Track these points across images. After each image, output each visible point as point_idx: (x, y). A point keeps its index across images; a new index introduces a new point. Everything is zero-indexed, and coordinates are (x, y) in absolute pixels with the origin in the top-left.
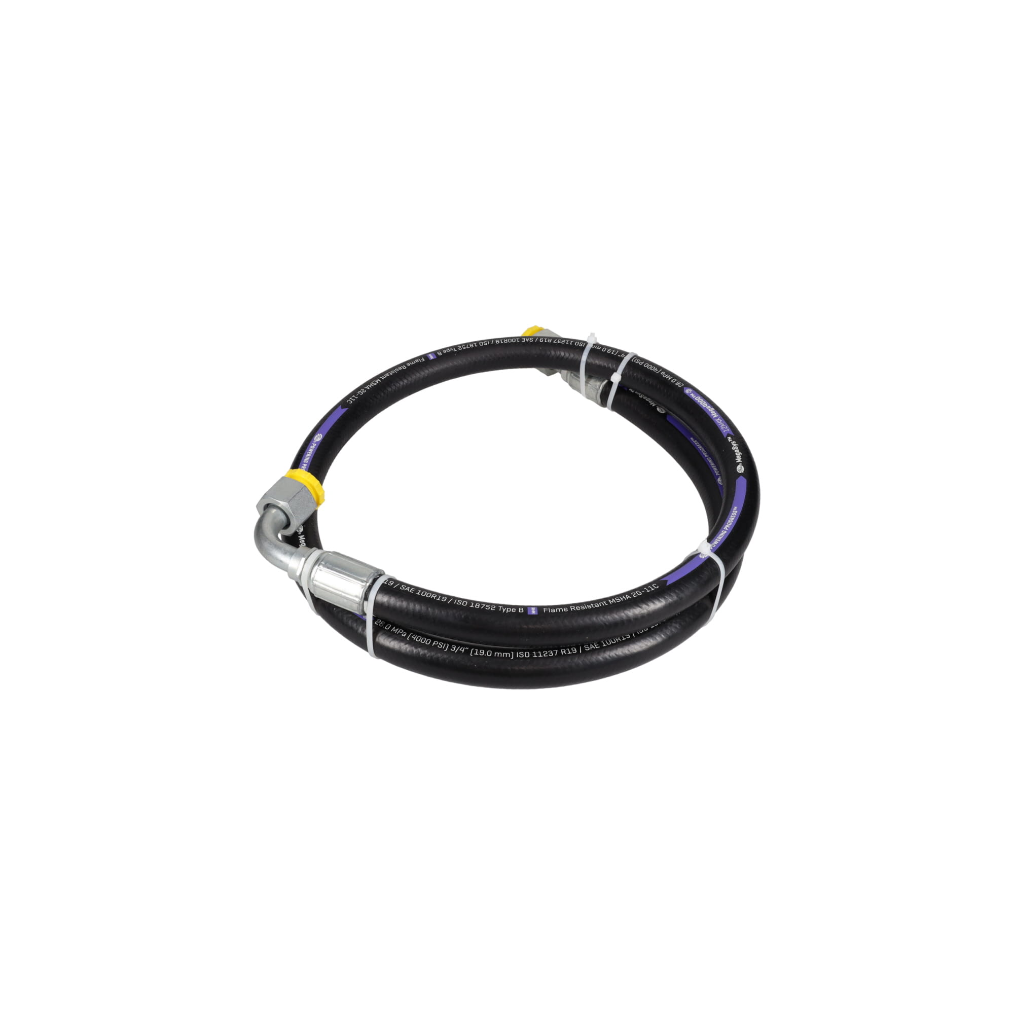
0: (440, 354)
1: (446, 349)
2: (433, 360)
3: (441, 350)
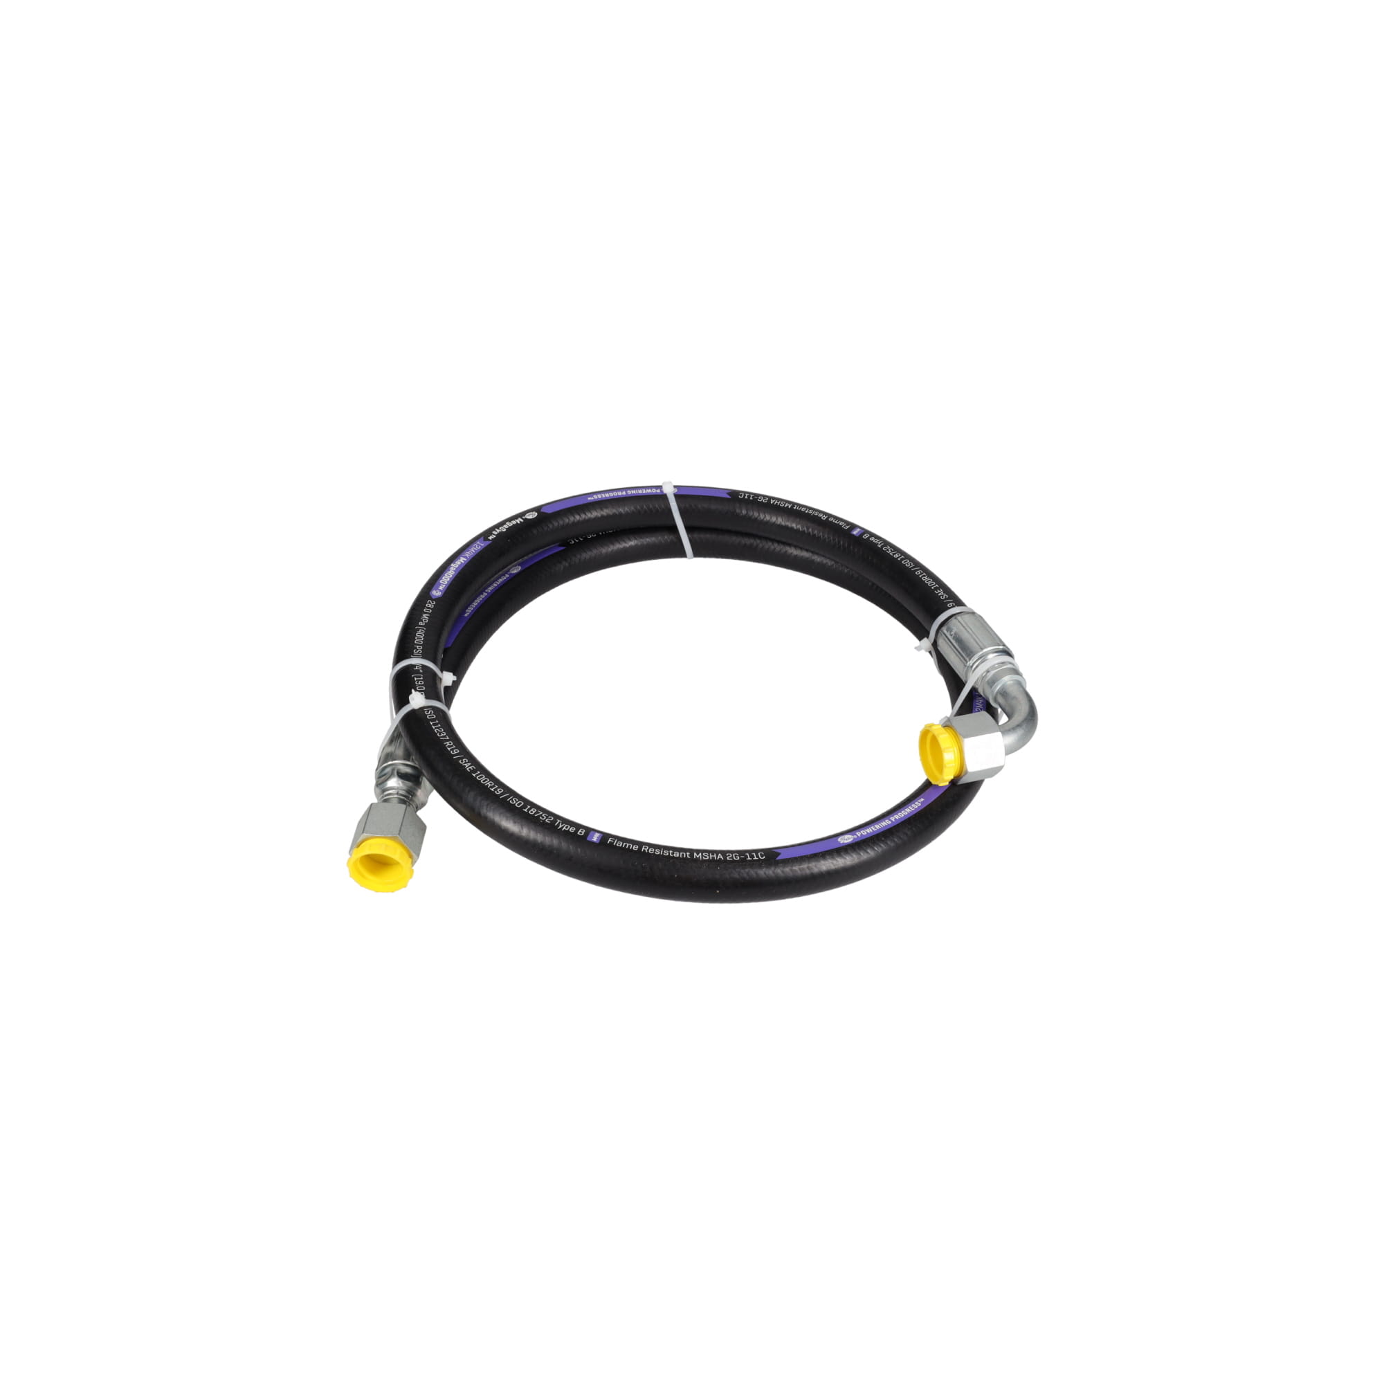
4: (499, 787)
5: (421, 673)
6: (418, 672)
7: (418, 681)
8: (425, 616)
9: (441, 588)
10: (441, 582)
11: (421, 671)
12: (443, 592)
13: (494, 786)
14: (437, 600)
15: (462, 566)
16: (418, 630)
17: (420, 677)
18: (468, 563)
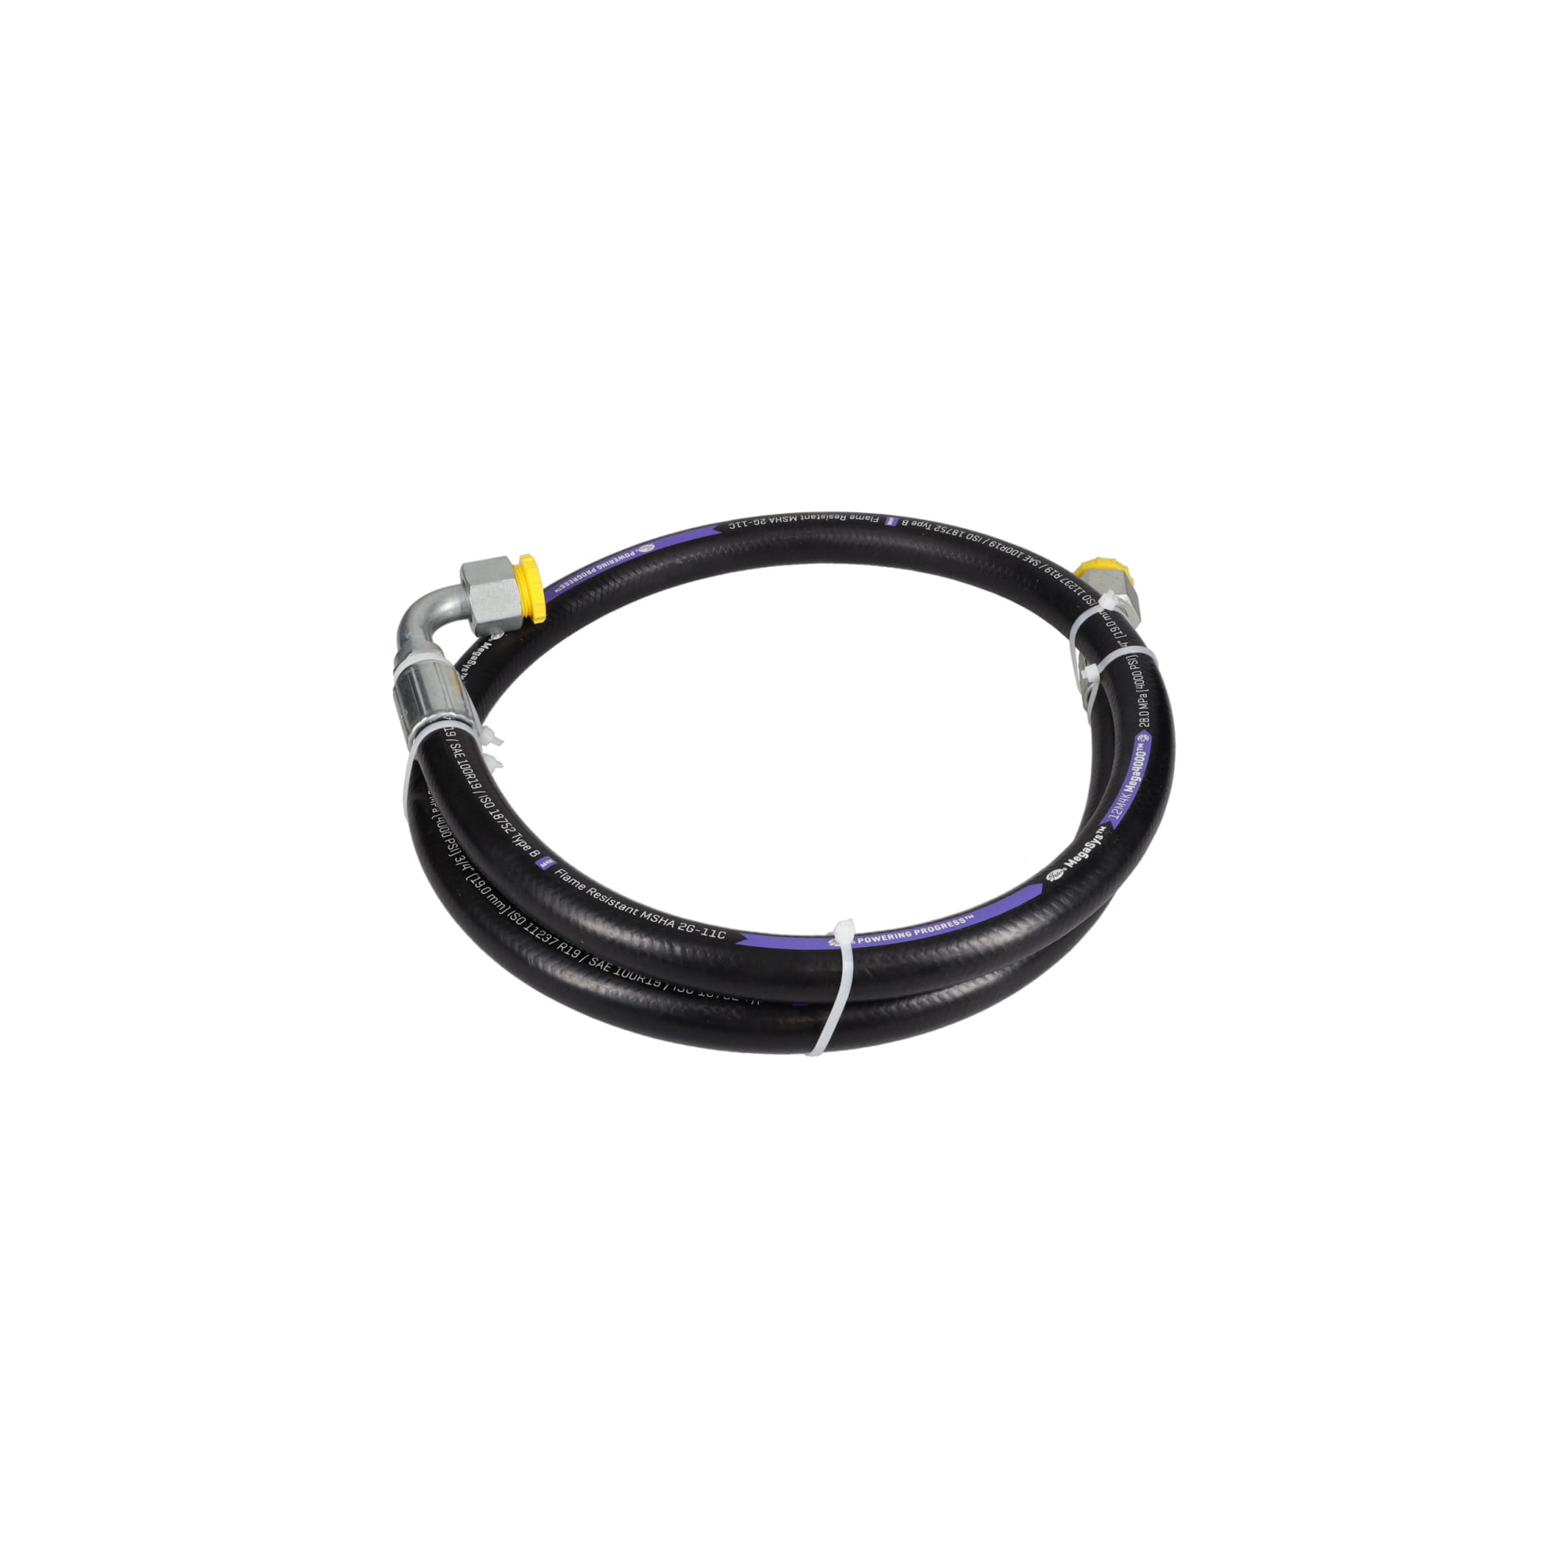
0: (905, 523)
1: (918, 521)
2: (890, 526)
3: (911, 520)
4: (994, 547)
5: (1118, 640)
6: (1123, 640)
7: (1117, 631)
8: (1144, 706)
9: (1141, 745)
10: (1145, 754)
11: (1119, 642)
12: (1136, 742)
13: (1000, 547)
14: (1139, 730)
15: (1125, 780)
16: (1144, 688)
17: (1117, 635)
18: (1120, 787)
